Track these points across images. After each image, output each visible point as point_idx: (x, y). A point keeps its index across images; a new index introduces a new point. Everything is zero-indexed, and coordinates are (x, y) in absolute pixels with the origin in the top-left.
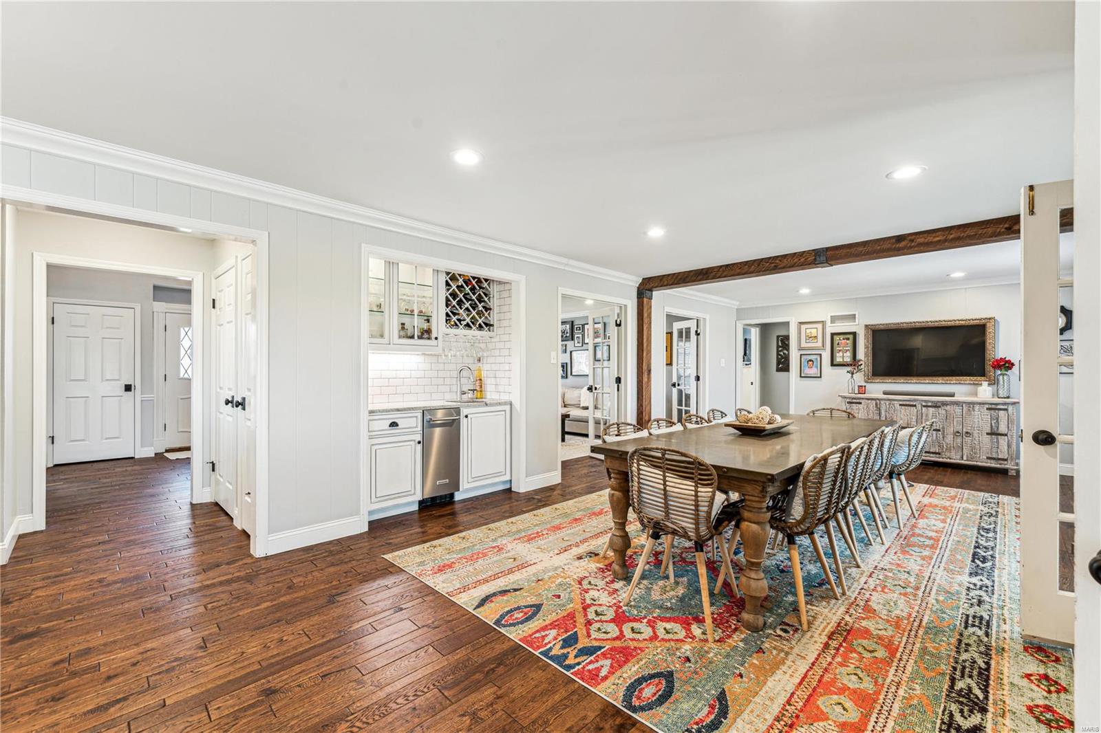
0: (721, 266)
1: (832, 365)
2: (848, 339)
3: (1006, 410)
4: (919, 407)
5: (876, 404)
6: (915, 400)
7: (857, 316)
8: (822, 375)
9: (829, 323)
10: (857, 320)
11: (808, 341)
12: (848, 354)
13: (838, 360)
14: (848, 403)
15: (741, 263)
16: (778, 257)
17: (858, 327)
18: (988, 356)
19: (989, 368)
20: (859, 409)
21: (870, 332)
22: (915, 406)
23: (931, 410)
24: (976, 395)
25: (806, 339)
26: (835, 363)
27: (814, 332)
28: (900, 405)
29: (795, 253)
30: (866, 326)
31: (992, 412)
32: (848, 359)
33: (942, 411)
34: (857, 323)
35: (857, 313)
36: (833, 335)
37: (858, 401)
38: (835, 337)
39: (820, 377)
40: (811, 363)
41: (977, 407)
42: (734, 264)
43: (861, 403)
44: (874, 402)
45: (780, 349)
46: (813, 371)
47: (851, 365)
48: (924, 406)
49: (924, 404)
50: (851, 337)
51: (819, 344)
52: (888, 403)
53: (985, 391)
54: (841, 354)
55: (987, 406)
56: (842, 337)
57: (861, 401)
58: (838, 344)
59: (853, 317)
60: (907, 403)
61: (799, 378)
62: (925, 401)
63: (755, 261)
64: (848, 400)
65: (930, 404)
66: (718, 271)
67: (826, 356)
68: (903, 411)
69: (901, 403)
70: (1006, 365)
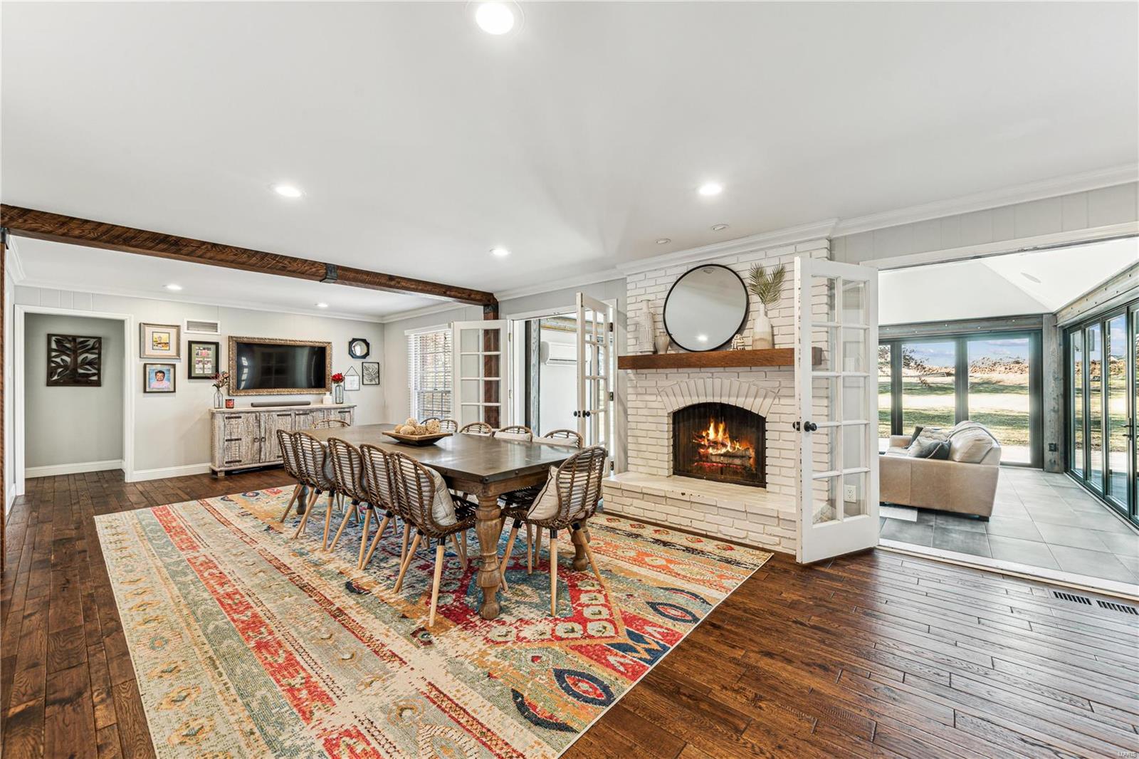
0: (204, 243)
1: (190, 377)
2: (209, 349)
3: (349, 412)
4: (293, 415)
5: (256, 417)
6: (290, 410)
7: (219, 326)
8: (176, 390)
9: (184, 329)
10: (219, 329)
11: (155, 347)
12: (209, 365)
13: (197, 372)
14: (226, 418)
15: (237, 249)
16: (286, 257)
17: (221, 336)
18: (327, 373)
19: (328, 381)
20: (238, 424)
21: (235, 345)
22: (290, 415)
23: (302, 417)
24: (322, 402)
25: (153, 345)
26: (193, 375)
27: (165, 338)
28: (278, 415)
29: (307, 260)
30: (230, 338)
31: (342, 414)
32: (209, 370)
33: (309, 417)
34: (219, 332)
35: (219, 323)
36: (190, 343)
37: (237, 415)
38: (193, 345)
39: (174, 391)
40: (160, 375)
41: (333, 411)
42: (227, 246)
43: (240, 417)
44: (254, 415)
45: (54, 354)
46: (166, 385)
47: (213, 378)
48: (297, 415)
49: (297, 413)
50: (213, 347)
51: (173, 352)
52: (267, 414)
53: (328, 400)
54: (201, 365)
55: (339, 410)
56: (202, 346)
57: (240, 415)
58: (197, 354)
59: (214, 326)
60: (284, 413)
61: (142, 394)
62: (298, 410)
63: (257, 252)
64: (226, 415)
65: (301, 412)
66: (199, 247)
67: (182, 367)
68: (280, 421)
69: (278, 413)
70: (339, 379)
